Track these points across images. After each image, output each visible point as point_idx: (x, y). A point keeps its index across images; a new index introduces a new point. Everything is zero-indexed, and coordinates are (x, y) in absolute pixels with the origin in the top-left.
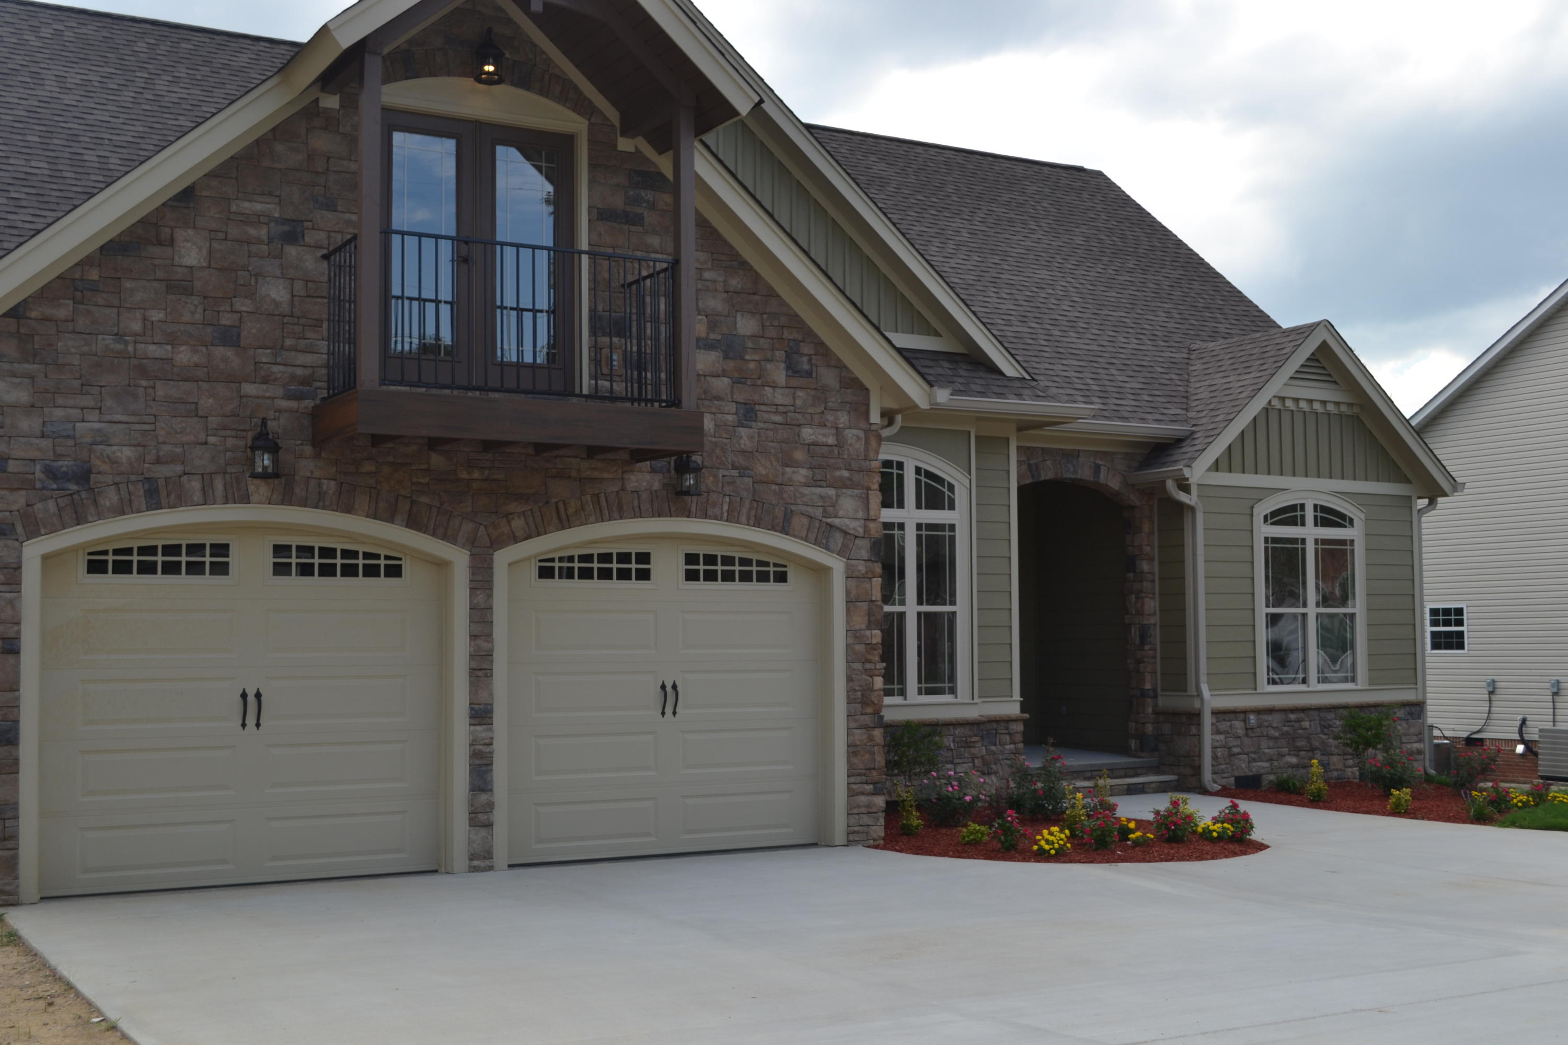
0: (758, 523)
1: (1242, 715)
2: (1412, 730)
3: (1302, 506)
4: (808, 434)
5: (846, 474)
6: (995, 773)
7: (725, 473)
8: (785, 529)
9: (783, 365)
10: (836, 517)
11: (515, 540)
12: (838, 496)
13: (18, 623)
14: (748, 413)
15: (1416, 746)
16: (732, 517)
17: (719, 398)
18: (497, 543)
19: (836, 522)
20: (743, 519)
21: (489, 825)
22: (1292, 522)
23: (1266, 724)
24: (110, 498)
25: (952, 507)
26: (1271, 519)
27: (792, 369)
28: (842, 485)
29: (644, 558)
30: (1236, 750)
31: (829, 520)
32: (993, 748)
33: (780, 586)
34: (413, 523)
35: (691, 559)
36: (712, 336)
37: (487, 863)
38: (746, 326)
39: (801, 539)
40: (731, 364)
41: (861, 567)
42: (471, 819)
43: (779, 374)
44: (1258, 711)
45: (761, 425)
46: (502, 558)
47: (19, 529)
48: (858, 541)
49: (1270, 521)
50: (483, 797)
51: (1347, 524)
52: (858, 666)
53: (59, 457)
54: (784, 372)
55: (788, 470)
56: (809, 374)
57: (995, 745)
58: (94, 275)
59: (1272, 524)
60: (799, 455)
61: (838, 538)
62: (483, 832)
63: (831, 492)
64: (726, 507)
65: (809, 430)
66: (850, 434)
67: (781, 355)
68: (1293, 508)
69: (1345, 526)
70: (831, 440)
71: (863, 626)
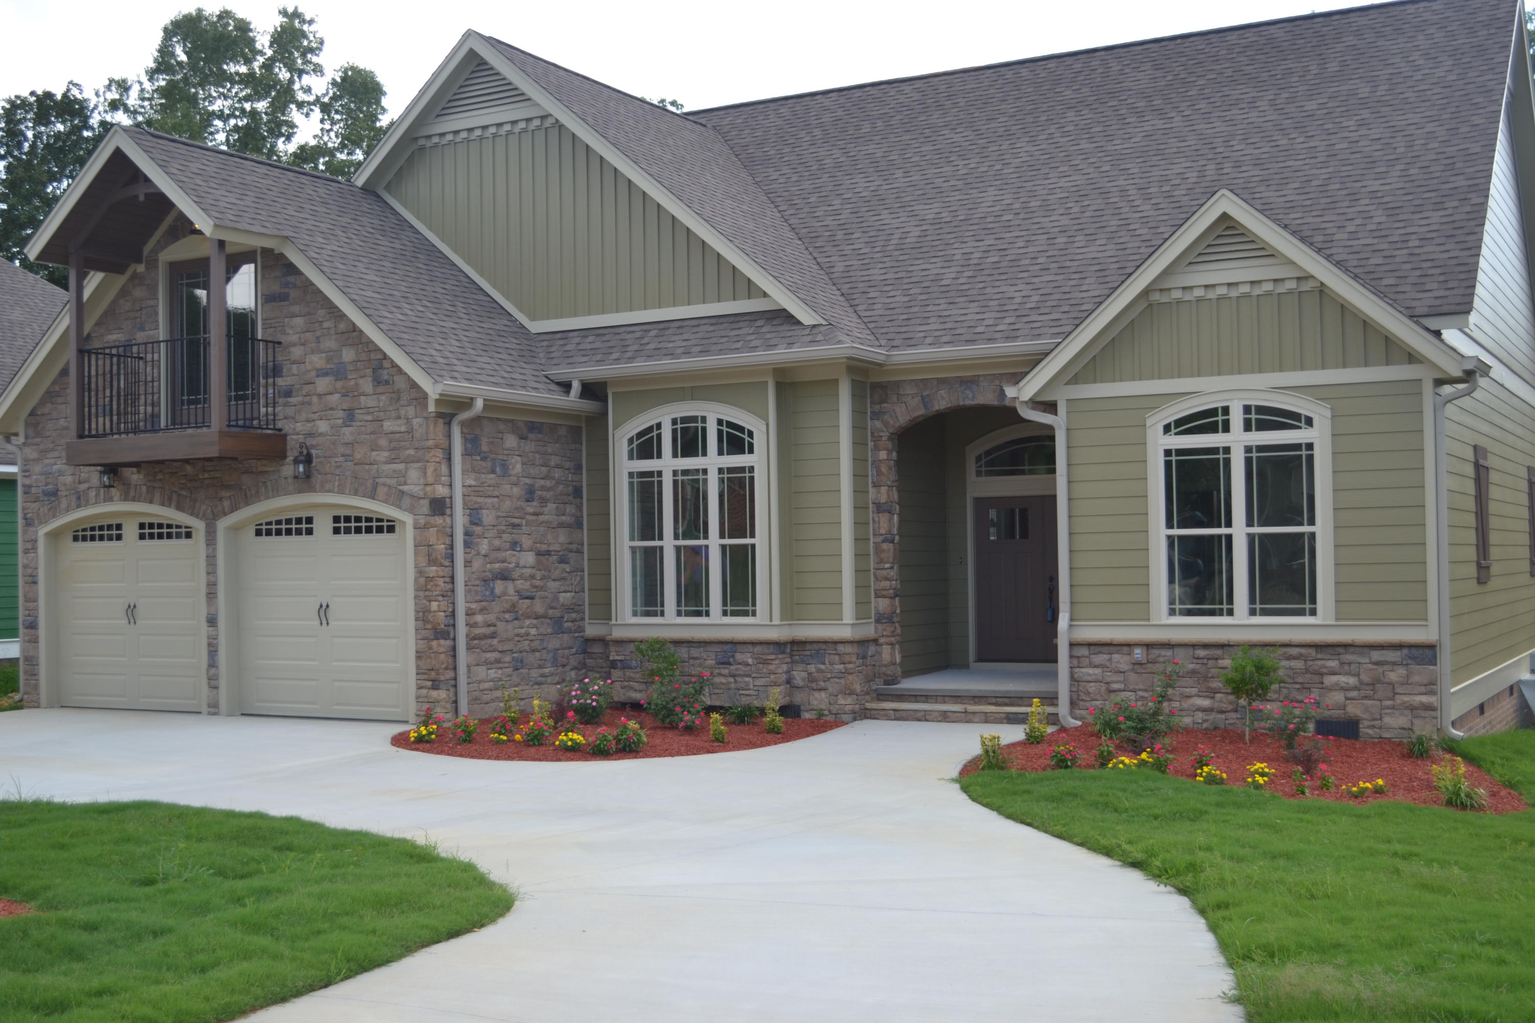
0: (356, 493)
1: (1126, 649)
2: (1416, 678)
3: (1226, 410)
4: (388, 425)
5: (412, 452)
6: (825, 689)
7: (336, 460)
8: (372, 496)
9: (370, 379)
10: (405, 484)
11: (225, 514)
12: (407, 469)
13: (36, 568)
14: (350, 416)
15: (1424, 699)
16: (341, 491)
17: (332, 409)
18: (216, 517)
19: (405, 488)
20: (347, 492)
21: (216, 688)
22: (1212, 428)
23: (1161, 659)
24: (64, 504)
25: (751, 451)
26: (1176, 428)
27: (377, 382)
28: (408, 461)
29: (309, 520)
30: (1115, 686)
31: (401, 488)
32: (822, 667)
33: (391, 536)
34: (179, 508)
35: (336, 519)
36: (329, 366)
37: (216, 710)
38: (348, 355)
39: (382, 501)
40: (339, 384)
41: (422, 520)
42: (209, 683)
43: (367, 385)
44: (1149, 646)
45: (359, 424)
46: (222, 524)
47: (36, 522)
48: (422, 502)
49: (1173, 431)
50: (213, 671)
51: (1303, 425)
52: (422, 594)
53: (47, 484)
54: (371, 384)
55: (374, 453)
56: (387, 382)
57: (824, 664)
58: (57, 388)
59: (1176, 434)
60: (383, 442)
61: (406, 501)
62: (215, 691)
63: (401, 466)
64: (337, 484)
65: (389, 423)
66: (416, 422)
67: (369, 372)
68: (1213, 412)
69: (1300, 428)
70: (403, 429)
71: (424, 564)
